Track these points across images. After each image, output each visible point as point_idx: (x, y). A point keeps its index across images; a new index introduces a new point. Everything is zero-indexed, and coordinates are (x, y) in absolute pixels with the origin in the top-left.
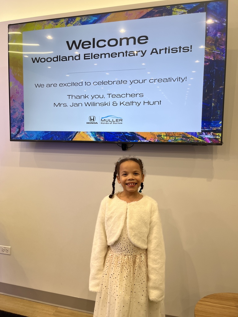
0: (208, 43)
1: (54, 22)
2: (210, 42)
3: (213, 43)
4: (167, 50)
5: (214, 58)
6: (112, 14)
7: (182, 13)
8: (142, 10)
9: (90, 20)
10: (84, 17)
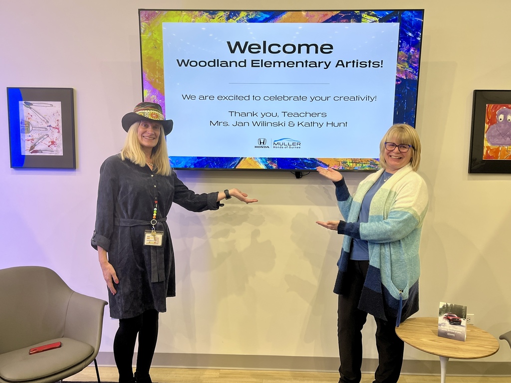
0: (400, 59)
1: (210, 14)
2: (403, 58)
3: (406, 59)
4: (355, 64)
5: (406, 77)
6: (289, 13)
7: (373, 22)
8: (326, 12)
9: (259, 18)
10: (251, 12)
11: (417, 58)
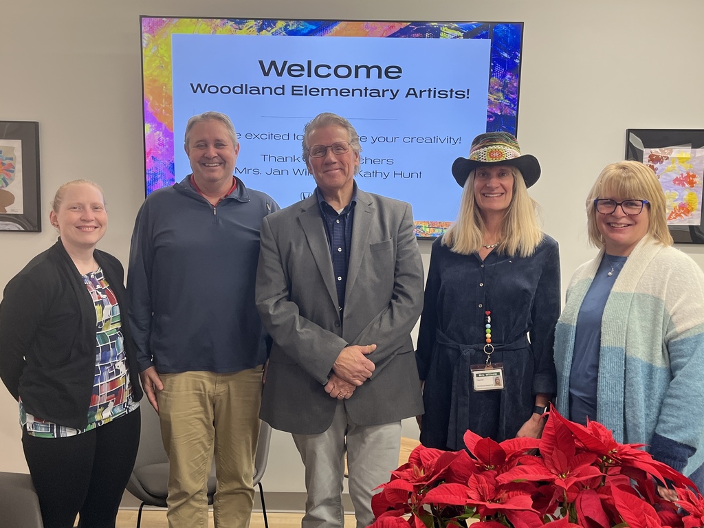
0: (493, 88)
1: (235, 23)
2: (496, 87)
3: (500, 88)
4: (432, 93)
5: (501, 112)
6: (342, 24)
7: (455, 37)
8: (392, 23)
9: (302, 30)
10: (292, 22)
11: (515, 87)
